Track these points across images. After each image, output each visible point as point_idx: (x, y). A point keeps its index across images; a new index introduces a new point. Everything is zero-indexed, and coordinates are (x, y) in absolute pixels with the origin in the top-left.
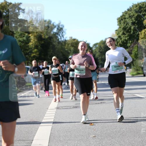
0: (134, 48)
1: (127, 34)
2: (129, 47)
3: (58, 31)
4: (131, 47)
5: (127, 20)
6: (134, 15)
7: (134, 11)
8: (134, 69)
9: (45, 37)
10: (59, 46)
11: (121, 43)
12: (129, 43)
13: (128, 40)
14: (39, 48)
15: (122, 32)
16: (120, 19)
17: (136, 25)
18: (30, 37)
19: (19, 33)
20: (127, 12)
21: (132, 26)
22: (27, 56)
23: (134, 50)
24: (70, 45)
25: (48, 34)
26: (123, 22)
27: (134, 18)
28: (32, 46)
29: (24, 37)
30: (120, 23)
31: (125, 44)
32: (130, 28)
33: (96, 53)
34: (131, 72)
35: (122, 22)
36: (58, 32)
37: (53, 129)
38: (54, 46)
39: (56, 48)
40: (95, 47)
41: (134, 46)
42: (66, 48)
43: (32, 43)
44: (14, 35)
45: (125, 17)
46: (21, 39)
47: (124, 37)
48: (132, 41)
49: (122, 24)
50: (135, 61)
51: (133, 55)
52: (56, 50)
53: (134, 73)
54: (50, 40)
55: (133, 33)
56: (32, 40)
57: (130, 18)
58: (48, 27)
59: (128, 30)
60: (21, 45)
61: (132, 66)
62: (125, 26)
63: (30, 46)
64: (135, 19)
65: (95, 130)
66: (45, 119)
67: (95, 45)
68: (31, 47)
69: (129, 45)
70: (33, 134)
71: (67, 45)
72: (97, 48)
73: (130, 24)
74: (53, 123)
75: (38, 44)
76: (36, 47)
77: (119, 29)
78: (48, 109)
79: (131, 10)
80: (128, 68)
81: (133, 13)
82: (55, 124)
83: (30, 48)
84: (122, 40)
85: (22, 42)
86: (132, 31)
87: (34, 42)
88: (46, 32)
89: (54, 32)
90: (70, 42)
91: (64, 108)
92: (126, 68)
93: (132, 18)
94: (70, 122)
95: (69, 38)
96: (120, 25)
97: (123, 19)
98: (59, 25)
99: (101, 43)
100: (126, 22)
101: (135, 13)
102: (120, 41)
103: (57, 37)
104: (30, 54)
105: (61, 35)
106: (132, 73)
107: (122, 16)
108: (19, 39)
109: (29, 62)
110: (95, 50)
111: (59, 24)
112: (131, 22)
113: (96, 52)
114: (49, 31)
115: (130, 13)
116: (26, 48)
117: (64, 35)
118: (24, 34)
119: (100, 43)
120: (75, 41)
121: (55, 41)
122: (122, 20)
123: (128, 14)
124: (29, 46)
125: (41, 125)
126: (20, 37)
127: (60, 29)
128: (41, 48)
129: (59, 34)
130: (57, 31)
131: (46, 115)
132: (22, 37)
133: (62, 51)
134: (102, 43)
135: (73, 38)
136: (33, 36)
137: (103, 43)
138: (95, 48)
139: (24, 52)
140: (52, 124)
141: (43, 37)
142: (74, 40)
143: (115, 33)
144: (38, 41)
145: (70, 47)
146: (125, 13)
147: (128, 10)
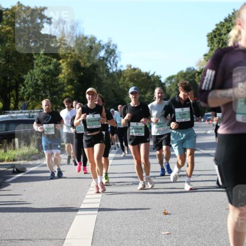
3: (107, 55)
5: (224, 37)
9: (85, 63)
14: (76, 83)
16: (211, 35)
18: (60, 64)
19: (41, 57)
20: (224, 23)
22: (55, 97)
24: (127, 79)
25: (90, 59)
26: (217, 41)
28: (64, 80)
29: (50, 64)
30: (212, 43)
33: (171, 92)
35: (215, 40)
37: (99, 221)
38: (100, 80)
39: (104, 83)
42: (120, 83)
43: (63, 76)
44: (34, 61)
45: (220, 32)
46: (45, 68)
49: (215, 44)
52: (104, 87)
54: (94, 69)
56: (63, 69)
58: (91, 48)
60: (45, 78)
63: (60, 80)
65: (169, 222)
66: (84, 203)
67: (170, 78)
68: (62, 81)
70: (65, 228)
71: (122, 79)
72: (173, 84)
74: (99, 211)
75: (73, 77)
76: (71, 81)
77: (210, 52)
78: (89, 186)
79: (230, 21)
82: (102, 212)
83: (59, 83)
85: (47, 73)
87: (66, 74)
88: (88, 57)
89: (101, 57)
90: (128, 73)
94: (127, 209)
95: (126, 67)
96: (211, 46)
97: (217, 35)
98: (108, 45)
99: (180, 75)
100: (222, 41)
103: (106, 65)
104: (59, 93)
105: (112, 62)
107: (215, 31)
108: (42, 68)
109: (59, 106)
110: (169, 86)
111: (109, 43)
113: (171, 90)
114: (92, 55)
115: (228, 26)
116: (53, 83)
117: (117, 62)
118: (51, 60)
119: (178, 75)
120: (136, 72)
121: (102, 71)
122: (215, 36)
123: (225, 26)
124: (58, 79)
125: (79, 213)
126: (44, 65)
127: (111, 52)
128: (78, 83)
129: (109, 59)
130: (105, 54)
131: (86, 197)
132: (48, 65)
133: (113, 88)
134: (182, 77)
135: (132, 67)
136: (65, 63)
137: (183, 75)
138: (169, 85)
139: (50, 90)
140: (97, 212)
141: (82, 65)
142: (135, 69)
143: (203, 60)
144: (73, 71)
145: (128, 81)
146: (221, 26)
147: (226, 20)
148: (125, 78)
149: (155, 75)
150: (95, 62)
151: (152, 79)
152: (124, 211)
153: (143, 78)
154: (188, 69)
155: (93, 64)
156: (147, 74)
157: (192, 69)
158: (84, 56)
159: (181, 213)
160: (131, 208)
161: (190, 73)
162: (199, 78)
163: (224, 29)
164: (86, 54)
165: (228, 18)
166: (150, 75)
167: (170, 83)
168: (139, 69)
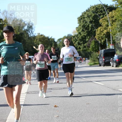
0: (91, 43)
1: (86, 31)
2: (88, 41)
4: (89, 41)
5: (86, 19)
6: (91, 15)
7: (91, 12)
8: (92, 60)
9: (17, 33)
10: (29, 41)
11: (81, 39)
12: (88, 38)
13: (87, 36)
15: (82, 29)
16: (80, 18)
17: (93, 23)
20: (86, 12)
21: (90, 24)
23: (91, 44)
24: (38, 40)
25: (20, 30)
26: (82, 21)
27: (91, 17)
30: (80, 22)
31: (84, 39)
32: (88, 26)
33: (60, 46)
34: (89, 62)
36: (28, 29)
37: (23, 111)
38: (25, 40)
39: (27, 42)
40: (59, 41)
41: (92, 41)
42: (34, 42)
45: (84, 16)
47: (83, 33)
48: (90, 36)
49: (81, 23)
50: (93, 54)
51: (91, 48)
52: (27, 44)
53: (92, 63)
54: (22, 35)
55: (90, 30)
57: (88, 18)
59: (87, 27)
61: (90, 58)
62: (84, 24)
64: (92, 19)
65: (58, 111)
67: (59, 40)
69: (87, 40)
70: (7, 115)
71: (35, 40)
72: (61, 42)
73: (88, 23)
74: (23, 106)
77: (79, 26)
79: (89, 11)
80: (86, 59)
81: (91, 13)
82: (25, 106)
84: (82, 35)
86: (90, 28)
88: (18, 29)
89: (25, 29)
90: (38, 37)
91: (33, 92)
92: (85, 59)
93: (90, 17)
94: (38, 105)
95: (37, 34)
96: (80, 24)
97: (82, 18)
98: (29, 23)
100: (85, 21)
101: (92, 14)
102: (80, 37)
103: (28, 33)
105: (31, 32)
106: (90, 64)
107: (81, 16)
110: (59, 44)
112: (89, 21)
113: (60, 45)
114: (21, 29)
115: (88, 13)
119: (63, 38)
121: (26, 36)
122: (82, 19)
123: (87, 14)
127: (30, 27)
129: (29, 31)
133: (31, 45)
135: (40, 34)
138: (59, 43)
142: (42, 35)
143: (76, 30)
145: (38, 41)
146: (85, 13)
147: (87, 11)
148: (37, 40)
149: (52, 38)
150: (22, 32)
151: (51, 40)
152: (36, 106)
153: (46, 39)
154: (68, 35)
155: (21, 32)
156: (48, 37)
157: (70, 35)
158: (17, 29)
159: (64, 106)
160: (40, 104)
161: (69, 37)
162: (74, 39)
163: (86, 15)
164: (18, 28)
165: (88, 10)
166: (49, 38)
167: (60, 42)
168: (44, 35)
